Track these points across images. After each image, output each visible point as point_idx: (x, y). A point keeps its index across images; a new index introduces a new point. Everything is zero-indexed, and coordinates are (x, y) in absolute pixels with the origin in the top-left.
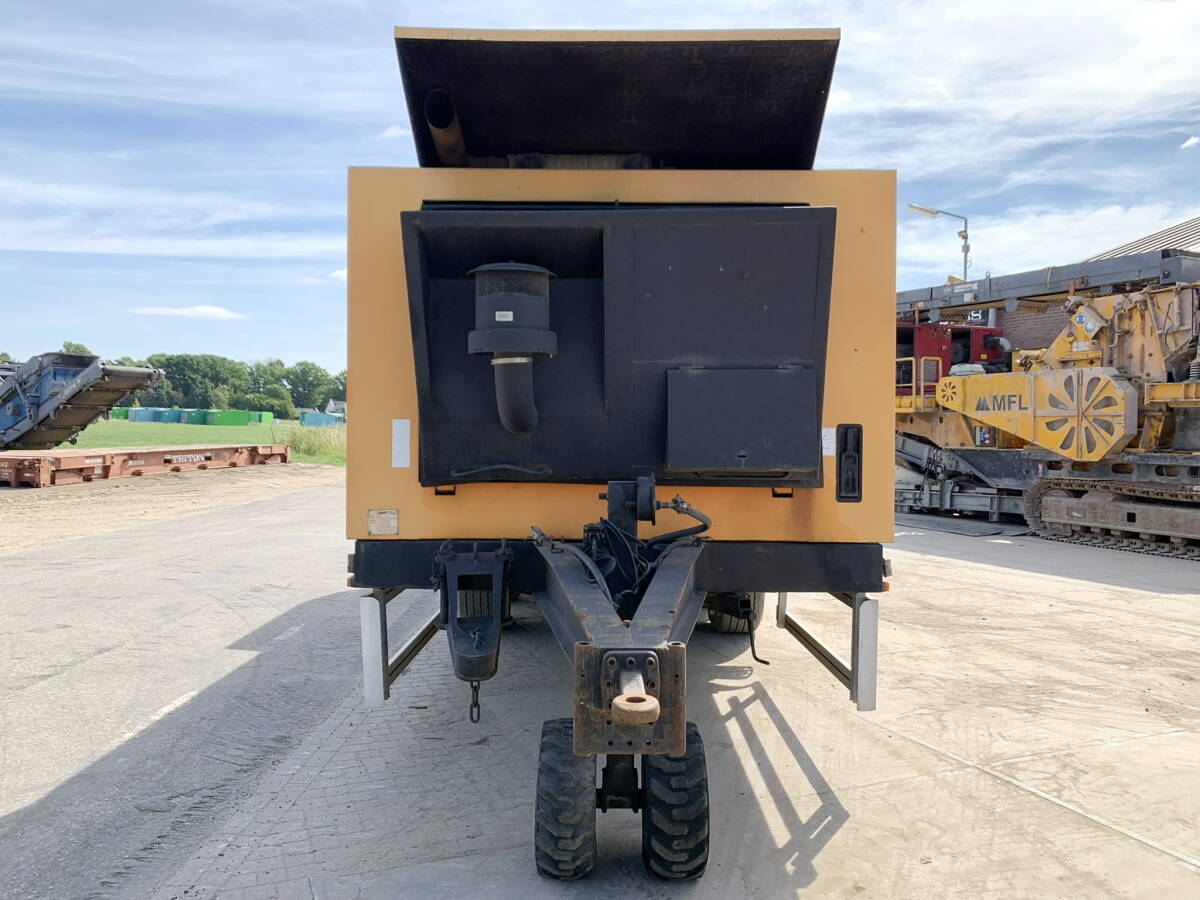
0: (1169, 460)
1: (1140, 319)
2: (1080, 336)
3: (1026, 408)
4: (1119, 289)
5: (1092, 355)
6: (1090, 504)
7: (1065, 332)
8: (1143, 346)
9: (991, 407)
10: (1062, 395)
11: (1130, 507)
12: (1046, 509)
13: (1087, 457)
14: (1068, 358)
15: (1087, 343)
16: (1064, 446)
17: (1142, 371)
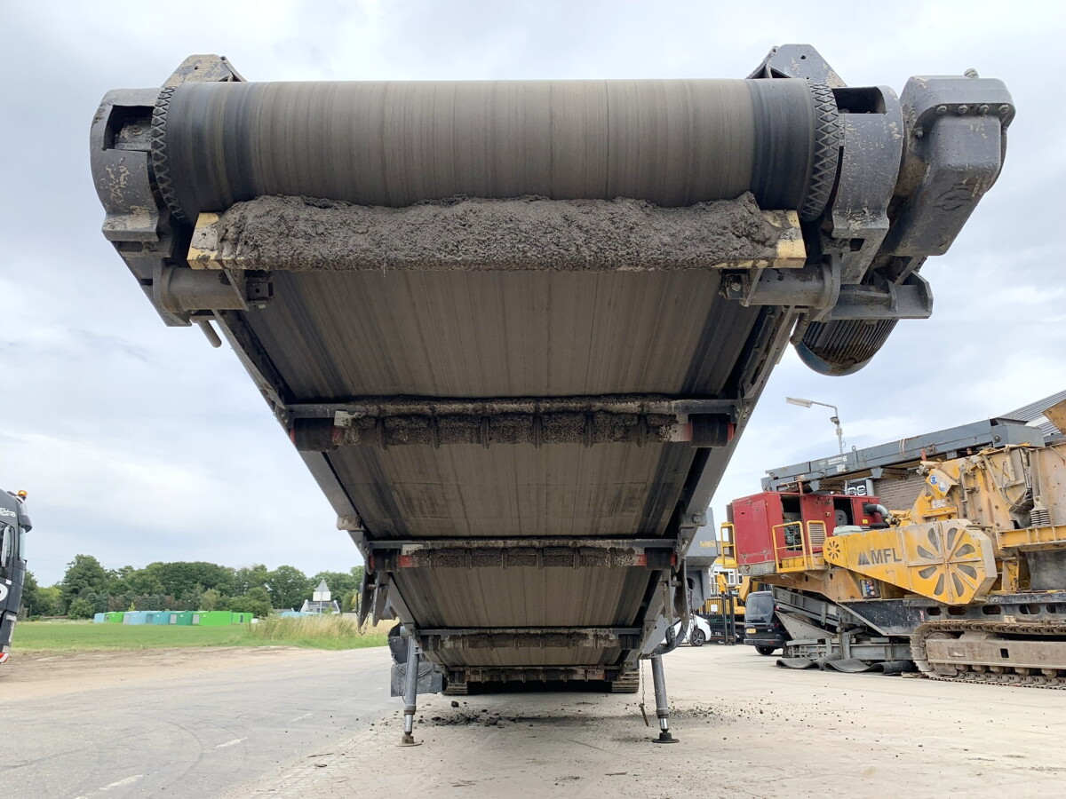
0: (1028, 599)
1: (982, 478)
2: (937, 496)
3: (900, 560)
4: (962, 453)
5: (949, 511)
6: (967, 644)
7: (923, 492)
8: (989, 501)
9: (870, 562)
10: (928, 546)
11: (1003, 644)
12: (930, 651)
13: (958, 601)
14: (929, 515)
15: (943, 501)
16: (937, 592)
17: (993, 522)
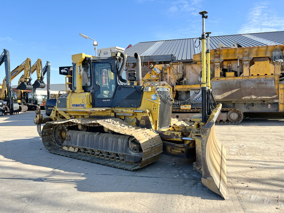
1: (169, 70)
2: (153, 73)
4: (160, 63)
5: (157, 79)
7: (149, 73)
8: (170, 77)
11: (177, 114)
14: (150, 79)
15: (155, 76)
17: (170, 83)
